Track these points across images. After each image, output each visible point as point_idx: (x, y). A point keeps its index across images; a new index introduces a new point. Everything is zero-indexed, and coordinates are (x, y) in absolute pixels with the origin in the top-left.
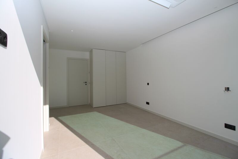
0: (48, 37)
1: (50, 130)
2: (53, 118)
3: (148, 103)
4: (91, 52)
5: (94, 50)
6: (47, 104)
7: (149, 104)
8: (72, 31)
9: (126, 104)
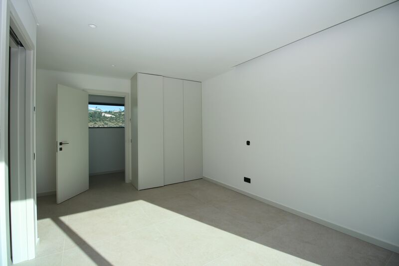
0: (34, 42)
1: (37, 256)
2: (48, 221)
3: (247, 180)
4: (134, 79)
5: (139, 76)
6: (30, 198)
7: (250, 182)
8: (93, 26)
9: (202, 180)
